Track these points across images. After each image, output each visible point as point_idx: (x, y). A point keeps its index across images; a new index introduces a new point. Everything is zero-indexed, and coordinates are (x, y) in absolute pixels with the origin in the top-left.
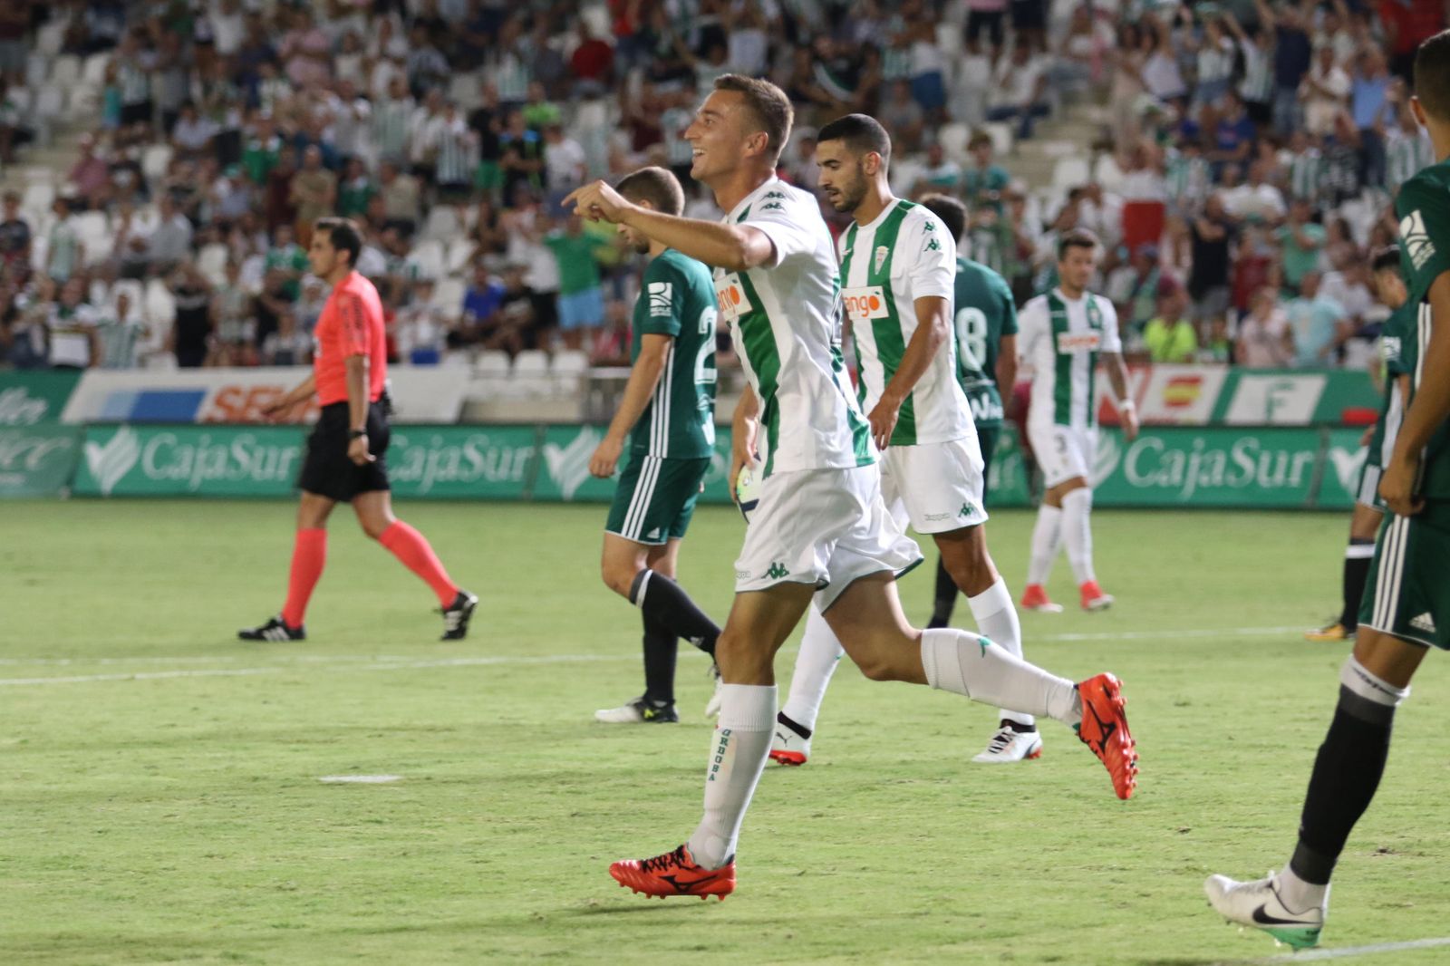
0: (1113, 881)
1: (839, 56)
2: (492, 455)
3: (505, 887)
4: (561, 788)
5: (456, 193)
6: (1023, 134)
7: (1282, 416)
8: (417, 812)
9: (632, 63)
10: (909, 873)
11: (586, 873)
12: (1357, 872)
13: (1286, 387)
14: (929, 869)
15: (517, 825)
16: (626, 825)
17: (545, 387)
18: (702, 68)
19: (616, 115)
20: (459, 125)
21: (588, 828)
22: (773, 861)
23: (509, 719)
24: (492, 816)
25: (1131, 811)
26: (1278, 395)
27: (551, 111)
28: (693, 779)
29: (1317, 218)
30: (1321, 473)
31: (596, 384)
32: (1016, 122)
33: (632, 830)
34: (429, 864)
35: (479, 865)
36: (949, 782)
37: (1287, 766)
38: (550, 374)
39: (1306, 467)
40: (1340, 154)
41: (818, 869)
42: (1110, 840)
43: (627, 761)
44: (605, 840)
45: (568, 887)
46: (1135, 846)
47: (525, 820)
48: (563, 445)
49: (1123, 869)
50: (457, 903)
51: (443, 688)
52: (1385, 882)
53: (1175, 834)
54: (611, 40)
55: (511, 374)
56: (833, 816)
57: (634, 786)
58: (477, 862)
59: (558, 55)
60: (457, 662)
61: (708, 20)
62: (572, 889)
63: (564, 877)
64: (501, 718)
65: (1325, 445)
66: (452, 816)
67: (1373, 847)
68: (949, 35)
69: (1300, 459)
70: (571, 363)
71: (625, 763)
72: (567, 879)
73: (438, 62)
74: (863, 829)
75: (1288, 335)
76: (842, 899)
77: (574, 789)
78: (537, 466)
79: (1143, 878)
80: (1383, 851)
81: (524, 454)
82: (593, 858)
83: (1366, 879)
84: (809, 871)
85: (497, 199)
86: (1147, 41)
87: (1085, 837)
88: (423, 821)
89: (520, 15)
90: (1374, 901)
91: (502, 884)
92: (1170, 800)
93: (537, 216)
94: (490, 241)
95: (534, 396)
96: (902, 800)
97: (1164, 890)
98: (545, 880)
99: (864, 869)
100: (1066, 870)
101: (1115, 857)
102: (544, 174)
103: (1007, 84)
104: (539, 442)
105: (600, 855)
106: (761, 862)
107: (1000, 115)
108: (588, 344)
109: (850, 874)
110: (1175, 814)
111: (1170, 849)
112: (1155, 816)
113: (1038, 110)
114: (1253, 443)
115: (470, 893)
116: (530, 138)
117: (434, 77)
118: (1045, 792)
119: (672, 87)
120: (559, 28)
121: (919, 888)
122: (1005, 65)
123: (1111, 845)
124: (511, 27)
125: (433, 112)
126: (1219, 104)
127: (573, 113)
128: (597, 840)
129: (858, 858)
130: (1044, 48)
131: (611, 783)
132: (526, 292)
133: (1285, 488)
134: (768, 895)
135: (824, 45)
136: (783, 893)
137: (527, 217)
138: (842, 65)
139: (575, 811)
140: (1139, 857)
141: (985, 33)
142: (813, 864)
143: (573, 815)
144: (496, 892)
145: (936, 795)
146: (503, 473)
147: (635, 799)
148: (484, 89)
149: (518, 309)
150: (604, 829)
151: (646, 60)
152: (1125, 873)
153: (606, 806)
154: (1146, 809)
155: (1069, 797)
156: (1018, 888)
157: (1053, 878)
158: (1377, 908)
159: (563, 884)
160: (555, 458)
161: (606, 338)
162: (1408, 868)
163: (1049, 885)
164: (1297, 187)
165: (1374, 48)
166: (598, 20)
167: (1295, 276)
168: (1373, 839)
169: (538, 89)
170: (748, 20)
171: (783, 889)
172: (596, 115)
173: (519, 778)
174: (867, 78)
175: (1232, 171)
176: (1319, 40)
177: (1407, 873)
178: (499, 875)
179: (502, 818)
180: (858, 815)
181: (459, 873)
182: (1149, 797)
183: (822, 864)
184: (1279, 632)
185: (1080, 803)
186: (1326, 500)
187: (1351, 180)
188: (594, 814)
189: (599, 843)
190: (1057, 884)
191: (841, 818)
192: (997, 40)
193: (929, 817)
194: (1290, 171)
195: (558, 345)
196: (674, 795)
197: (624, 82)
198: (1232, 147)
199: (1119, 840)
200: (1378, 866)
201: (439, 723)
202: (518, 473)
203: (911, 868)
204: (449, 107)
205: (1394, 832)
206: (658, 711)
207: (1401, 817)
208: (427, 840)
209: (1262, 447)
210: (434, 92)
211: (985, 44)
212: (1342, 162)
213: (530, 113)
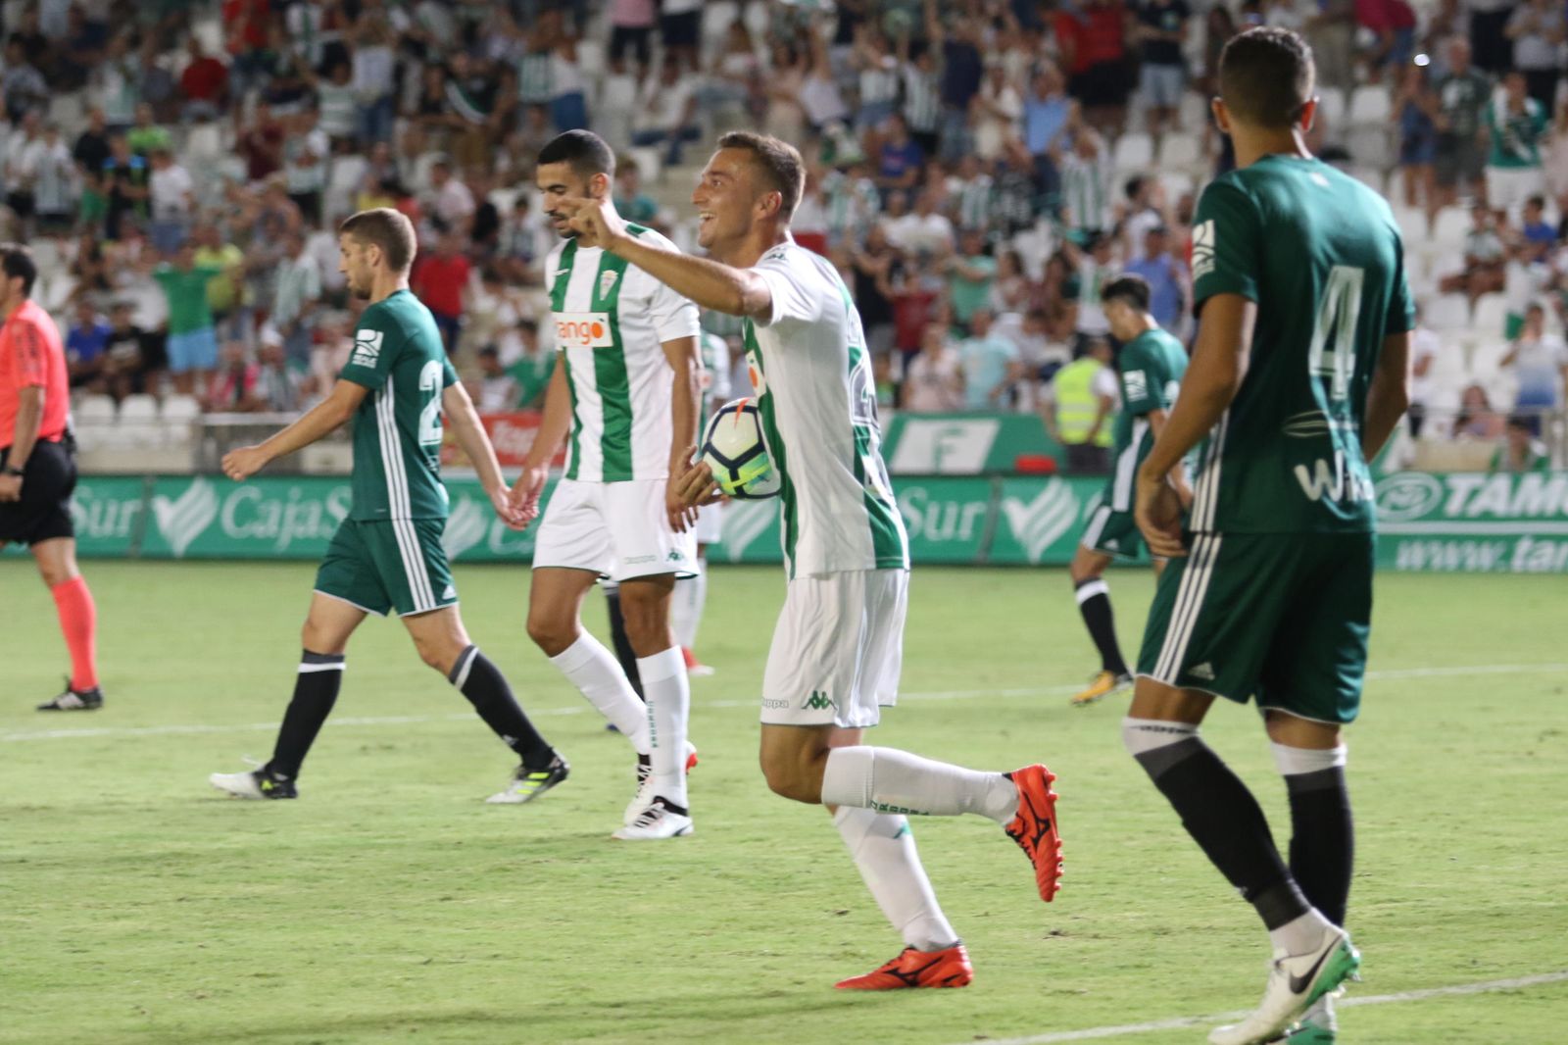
0: (765, 967)
1: (474, 75)
2: (96, 508)
3: (104, 979)
4: (167, 871)
5: (56, 224)
6: (672, 160)
7: (953, 463)
8: (9, 897)
9: (249, 82)
10: (544, 960)
11: (193, 963)
12: (1028, 956)
13: (955, 433)
14: (566, 955)
15: (119, 911)
16: (238, 910)
17: (152, 434)
18: (325, 88)
19: (231, 140)
20: (61, 152)
21: (197, 914)
22: (396, 948)
23: (112, 795)
24: (92, 901)
25: (785, 892)
26: (947, 441)
27: (160, 135)
28: (311, 860)
29: (988, 251)
30: (994, 527)
31: (209, 431)
32: (664, 147)
33: (243, 916)
34: (23, 955)
35: (76, 955)
36: (589, 861)
37: (953, 843)
38: (159, 420)
39: (978, 519)
40: (1012, 182)
41: (445, 956)
42: (760, 924)
43: (240, 840)
44: (213, 927)
45: (173, 978)
46: (789, 930)
47: (128, 906)
48: (173, 498)
49: (775, 955)
50: (52, 997)
51: (39, 762)
52: (1058, 967)
53: (832, 916)
54: (226, 59)
55: (116, 420)
56: (463, 899)
57: (247, 868)
58: (75, 952)
59: (167, 74)
60: (56, 734)
61: (331, 36)
62: (179, 980)
63: (169, 967)
64: (103, 795)
65: (998, 495)
66: (47, 902)
67: (1044, 929)
68: (591, 53)
69: (972, 510)
70: (181, 409)
71: (237, 843)
72: (172, 970)
73: (35, 82)
74: (494, 913)
75: (960, 375)
76: (471, 989)
77: (181, 872)
78: (145, 520)
79: (797, 965)
80: (1055, 933)
81: (130, 507)
82: (201, 946)
83: (1036, 965)
84: (435, 959)
85: (100, 232)
86: (802, 61)
87: (734, 920)
88: (17, 908)
89: (126, 30)
90: (1045, 988)
91: (102, 975)
92: (827, 880)
93: (143, 250)
94: (93, 277)
95: (141, 445)
96: (537, 881)
97: (820, 977)
98: (149, 971)
99: (495, 956)
100: (714, 957)
101: (768, 942)
102: (148, 204)
103: (654, 106)
104: (148, 494)
105: (207, 943)
106: (383, 950)
107: (647, 140)
108: (201, 389)
109: (479, 962)
110: (832, 894)
111: (827, 932)
112: (811, 897)
113: (688, 134)
114: (920, 493)
115: (66, 985)
116: (137, 164)
117: (32, 98)
118: (691, 871)
119: (292, 109)
120: (168, 44)
121: (555, 977)
122: (652, 85)
123: (763, 928)
124: (117, 42)
125: (31, 137)
126: (885, 127)
127: (184, 136)
128: (205, 927)
129: (490, 944)
130: (695, 67)
131: (220, 865)
132: (135, 333)
133: (953, 542)
134: (391, 986)
135: (460, 63)
136: (408, 983)
137: (133, 249)
138: (478, 85)
139: (181, 895)
140: (793, 941)
141: (630, 50)
142: (441, 951)
143: (181, 900)
144: (95, 984)
145: (575, 876)
146: (108, 528)
147: (247, 882)
148: (87, 110)
149: (126, 351)
150: (213, 915)
151: (264, 80)
152: (778, 959)
153: (216, 890)
154: (801, 890)
155: (717, 877)
156: (662, 976)
157: (700, 965)
158: (1049, 995)
159: (169, 975)
160: (165, 511)
161: (221, 381)
162: (1081, 952)
163: (696, 972)
164: (966, 217)
165: (1048, 66)
166: (211, 36)
167: (965, 313)
168: (1046, 920)
169: (146, 111)
170: (374, 37)
171: (408, 979)
172: (208, 139)
173: (123, 859)
174: (503, 101)
175: (897, 199)
176: (991, 59)
177: (1080, 956)
178: (98, 966)
179: (102, 904)
180: (490, 898)
181: (54, 964)
182: (806, 877)
183: (450, 951)
184: (947, 697)
185: (729, 884)
186: (997, 554)
187: (1024, 210)
188: (203, 899)
189: (207, 930)
190: (704, 972)
191: (471, 901)
192: (643, 57)
193: (567, 900)
194: (959, 199)
195: (167, 389)
196: (290, 877)
197: (239, 103)
198: (898, 174)
199: (772, 923)
200: (1050, 949)
201: (35, 802)
202: (124, 528)
203: (546, 955)
204: (51, 131)
205: (1067, 913)
206: (277, 785)
207: (1075, 896)
208: (20, 928)
209: (932, 497)
210: (33, 114)
211: (631, 63)
212: (1015, 190)
213: (135, 137)
